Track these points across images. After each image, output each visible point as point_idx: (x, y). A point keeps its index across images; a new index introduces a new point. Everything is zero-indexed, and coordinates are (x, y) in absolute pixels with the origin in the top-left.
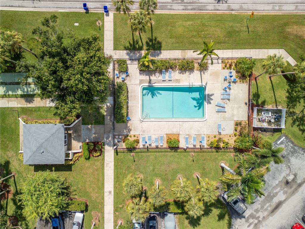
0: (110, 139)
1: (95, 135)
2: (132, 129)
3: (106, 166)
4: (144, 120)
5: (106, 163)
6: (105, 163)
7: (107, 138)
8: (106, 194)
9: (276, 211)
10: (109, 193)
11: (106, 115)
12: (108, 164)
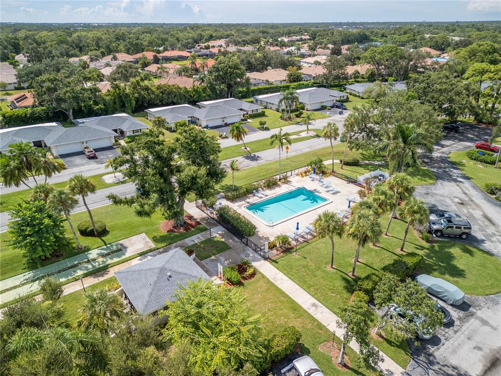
0: (251, 255)
1: (228, 261)
2: (269, 236)
3: (275, 281)
4: (274, 224)
5: (271, 278)
6: (271, 280)
7: (248, 255)
8: (312, 311)
9: (493, 222)
10: (314, 307)
11: (226, 240)
12: (275, 278)
